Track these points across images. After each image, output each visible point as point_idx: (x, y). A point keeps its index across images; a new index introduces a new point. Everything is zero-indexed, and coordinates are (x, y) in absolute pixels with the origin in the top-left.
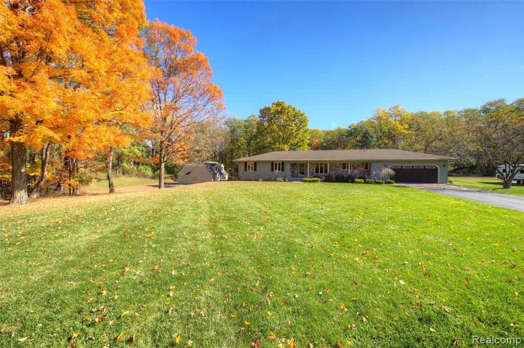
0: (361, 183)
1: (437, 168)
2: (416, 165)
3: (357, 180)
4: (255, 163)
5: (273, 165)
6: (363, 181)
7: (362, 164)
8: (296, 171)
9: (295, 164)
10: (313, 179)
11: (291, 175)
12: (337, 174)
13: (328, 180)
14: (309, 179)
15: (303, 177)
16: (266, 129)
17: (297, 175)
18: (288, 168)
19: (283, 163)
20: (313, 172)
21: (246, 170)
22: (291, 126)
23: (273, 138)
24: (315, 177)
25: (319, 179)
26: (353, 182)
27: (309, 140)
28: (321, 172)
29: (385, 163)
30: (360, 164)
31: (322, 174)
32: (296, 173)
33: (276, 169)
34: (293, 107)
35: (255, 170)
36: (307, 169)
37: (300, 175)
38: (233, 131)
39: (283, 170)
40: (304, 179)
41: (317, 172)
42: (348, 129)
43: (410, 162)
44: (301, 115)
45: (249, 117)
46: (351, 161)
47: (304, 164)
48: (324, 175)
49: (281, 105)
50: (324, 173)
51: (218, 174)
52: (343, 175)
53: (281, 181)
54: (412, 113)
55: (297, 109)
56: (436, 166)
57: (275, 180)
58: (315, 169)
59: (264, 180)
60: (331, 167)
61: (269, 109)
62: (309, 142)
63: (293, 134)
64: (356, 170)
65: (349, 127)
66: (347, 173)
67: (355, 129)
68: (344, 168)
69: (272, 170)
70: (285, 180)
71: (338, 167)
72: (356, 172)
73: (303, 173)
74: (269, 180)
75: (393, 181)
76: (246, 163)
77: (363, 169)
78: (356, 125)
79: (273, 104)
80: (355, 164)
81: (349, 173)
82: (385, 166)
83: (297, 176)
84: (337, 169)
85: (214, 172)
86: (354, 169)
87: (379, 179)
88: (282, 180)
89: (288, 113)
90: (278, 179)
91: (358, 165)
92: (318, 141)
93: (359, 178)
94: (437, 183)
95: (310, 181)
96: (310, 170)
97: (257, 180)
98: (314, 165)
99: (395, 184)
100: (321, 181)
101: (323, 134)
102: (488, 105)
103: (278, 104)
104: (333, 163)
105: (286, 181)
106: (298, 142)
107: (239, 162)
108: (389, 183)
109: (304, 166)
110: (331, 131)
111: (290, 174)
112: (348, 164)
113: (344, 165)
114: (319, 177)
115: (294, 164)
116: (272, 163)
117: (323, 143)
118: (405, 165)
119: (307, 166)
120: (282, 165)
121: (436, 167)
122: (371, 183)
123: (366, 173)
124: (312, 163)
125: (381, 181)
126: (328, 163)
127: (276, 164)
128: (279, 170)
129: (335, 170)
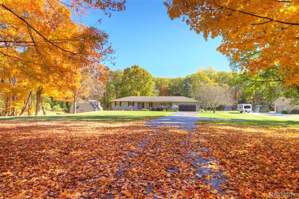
1: (196, 105)
2: (188, 104)
3: (164, 110)
4: (120, 102)
5: (129, 103)
6: (166, 110)
7: (169, 103)
8: (140, 106)
9: (140, 103)
13: (153, 110)
15: (143, 109)
18: (136, 105)
19: (134, 102)
20: (148, 107)
21: (116, 105)
24: (148, 109)
26: (162, 111)
29: (176, 103)
33: (130, 105)
35: (120, 105)
39: (134, 106)
41: (150, 107)
43: (186, 103)
49: (136, 67)
52: (160, 108)
53: (132, 111)
57: (130, 110)
58: (149, 105)
59: (124, 110)
60: (156, 104)
61: (129, 69)
63: (143, 85)
64: (166, 106)
69: (129, 106)
70: (134, 110)
73: (143, 107)
74: (127, 110)
75: (178, 111)
76: (116, 102)
77: (169, 105)
79: (132, 67)
83: (141, 108)
84: (159, 105)
91: (167, 104)
92: (165, 86)
94: (195, 111)
95: (145, 111)
96: (146, 106)
97: (121, 110)
100: (150, 111)
101: (168, 82)
107: (112, 101)
108: (176, 111)
109: (144, 104)
111: (137, 107)
112: (163, 103)
115: (139, 103)
116: (129, 102)
118: (184, 104)
123: (171, 107)
124: (147, 102)
125: (173, 110)
126: (154, 103)
127: (130, 103)
128: (132, 106)
129: (158, 106)
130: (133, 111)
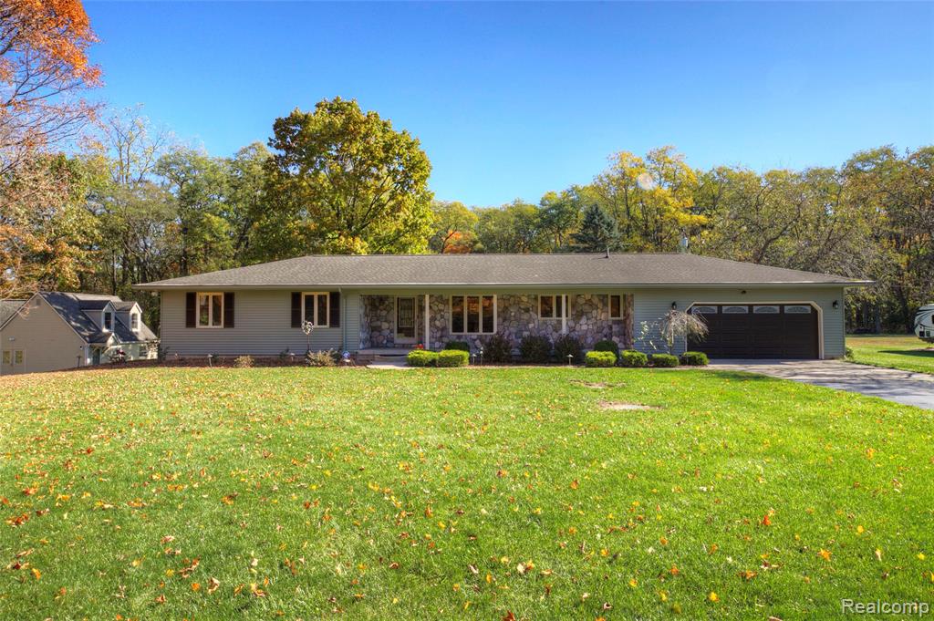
0: (607, 364)
1: (815, 312)
2: (757, 301)
3: (592, 354)
4: (230, 297)
5: (299, 302)
6: (611, 356)
7: (603, 298)
8: (385, 325)
9: (382, 299)
10: (443, 353)
11: (364, 341)
12: (526, 334)
13: (496, 354)
14: (426, 354)
15: (410, 347)
16: (295, 187)
17: (391, 340)
18: (353, 313)
19: (335, 296)
20: (444, 329)
21: (190, 322)
22: (378, 178)
23: (317, 215)
24: (449, 346)
25: (466, 354)
26: (579, 361)
27: (432, 226)
28: (473, 327)
29: (672, 295)
30: (596, 300)
31: (474, 335)
32: (386, 333)
33: (309, 317)
34: (382, 119)
35: (230, 322)
36: (421, 317)
37: (400, 339)
38: (189, 197)
39: (335, 322)
40: (412, 354)
41: (457, 326)
42: (539, 206)
43: (744, 292)
44: (410, 146)
45: (245, 151)
46: (568, 289)
47: (411, 300)
48: (480, 338)
49: (344, 109)
50: (481, 332)
51: (110, 341)
52: (548, 339)
53: (323, 364)
54: (698, 173)
55: (396, 128)
56: (812, 303)
57: (303, 361)
58: (449, 316)
59: (260, 362)
60: (506, 308)
61: (305, 121)
62: (432, 232)
63: (383, 206)
64: (583, 320)
65: (542, 203)
66: (557, 328)
67: (559, 207)
68: (546, 313)
69: (296, 322)
70: (338, 361)
71: (527, 310)
72: (584, 327)
73: (409, 332)
74: (282, 360)
75: (703, 356)
76: (191, 297)
77: (604, 316)
78: (559, 195)
79: (318, 106)
80: (581, 301)
81: (564, 330)
82: (674, 304)
83: (390, 343)
84: (525, 316)
85: (99, 331)
86: (578, 315)
87: (661, 350)
88: (328, 358)
89: (367, 135)
90: (312, 355)
91: (589, 303)
92: (461, 237)
93: (599, 347)
94: (817, 357)
95: (433, 363)
96: (433, 319)
97: (230, 362)
98: (445, 302)
99: (711, 367)
100: (471, 362)
101: (476, 217)
102: (859, 160)
103: (336, 108)
104: (511, 297)
105: (343, 364)
106: (398, 232)
107: (162, 292)
108: (693, 362)
109: (411, 308)
110: (496, 211)
111: (363, 336)
112: (559, 299)
113: (547, 303)
114: (464, 347)
115: (376, 301)
116: (296, 296)
117: (475, 242)
118: (727, 302)
119: (422, 309)
120: (331, 303)
121: (812, 308)
122: (637, 364)
123: (615, 328)
124: (439, 295)
125: (667, 356)
126: (495, 297)
127: (310, 300)
128: (322, 321)
129: (519, 320)
130: (332, 370)
